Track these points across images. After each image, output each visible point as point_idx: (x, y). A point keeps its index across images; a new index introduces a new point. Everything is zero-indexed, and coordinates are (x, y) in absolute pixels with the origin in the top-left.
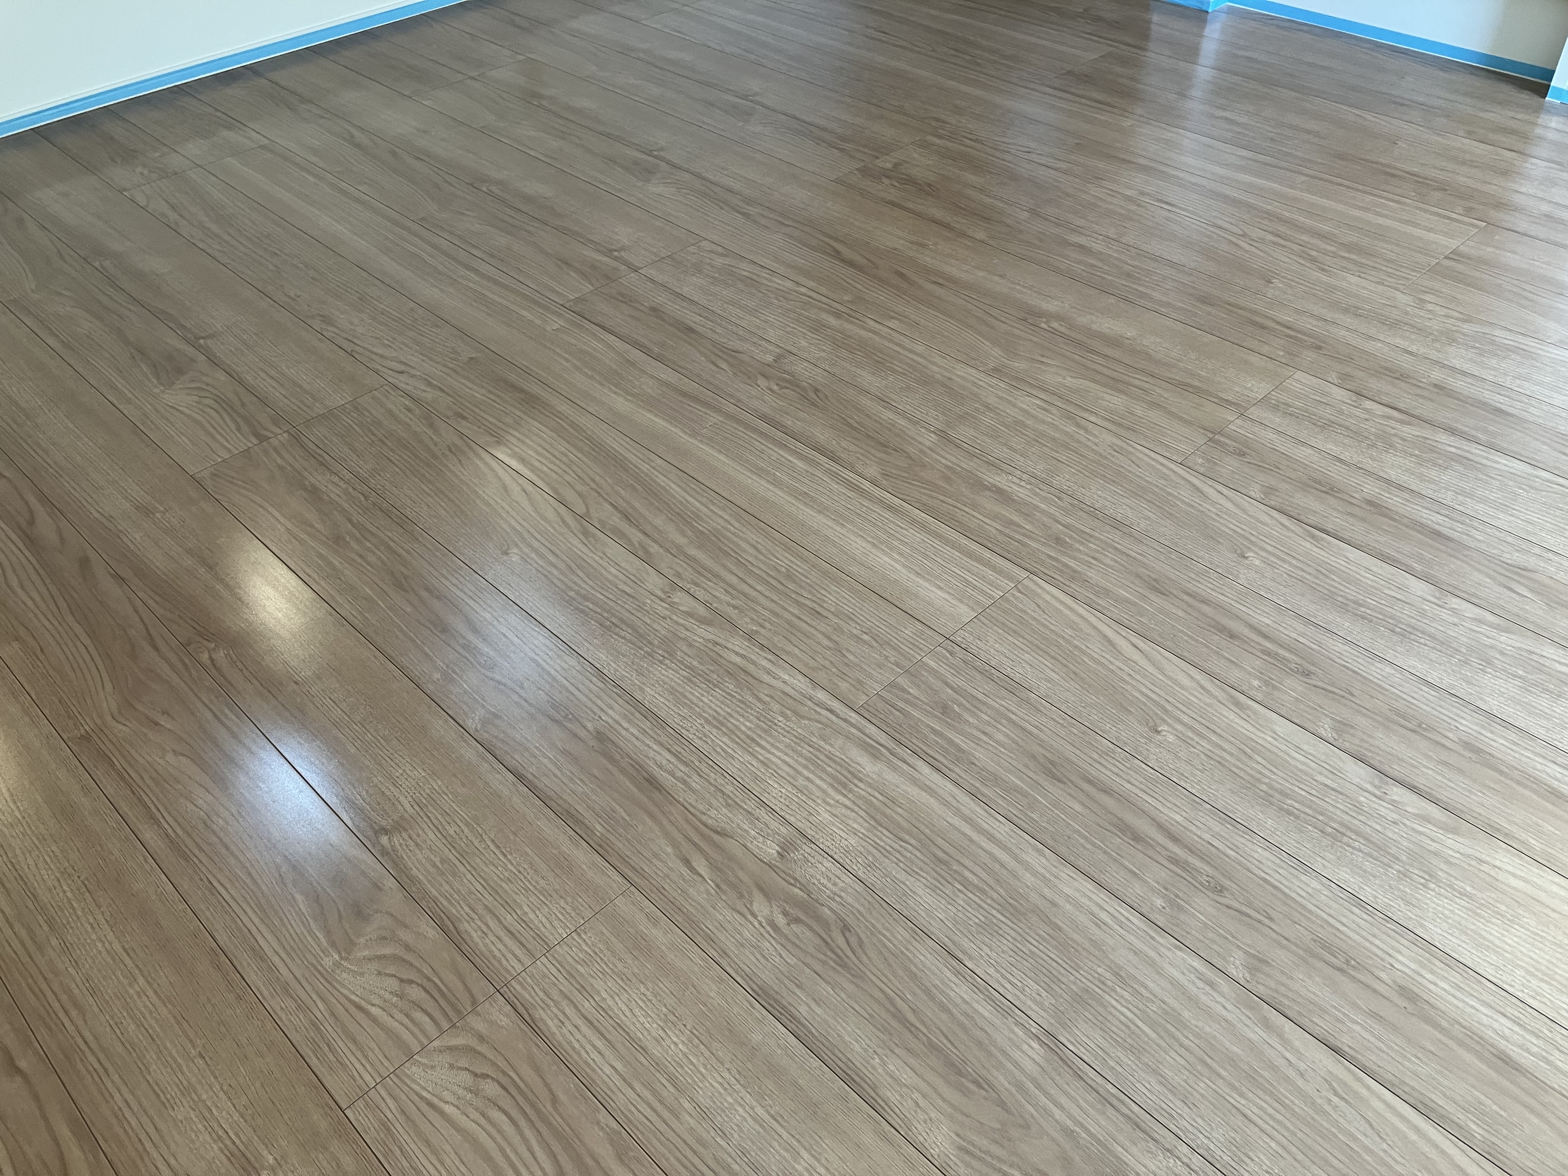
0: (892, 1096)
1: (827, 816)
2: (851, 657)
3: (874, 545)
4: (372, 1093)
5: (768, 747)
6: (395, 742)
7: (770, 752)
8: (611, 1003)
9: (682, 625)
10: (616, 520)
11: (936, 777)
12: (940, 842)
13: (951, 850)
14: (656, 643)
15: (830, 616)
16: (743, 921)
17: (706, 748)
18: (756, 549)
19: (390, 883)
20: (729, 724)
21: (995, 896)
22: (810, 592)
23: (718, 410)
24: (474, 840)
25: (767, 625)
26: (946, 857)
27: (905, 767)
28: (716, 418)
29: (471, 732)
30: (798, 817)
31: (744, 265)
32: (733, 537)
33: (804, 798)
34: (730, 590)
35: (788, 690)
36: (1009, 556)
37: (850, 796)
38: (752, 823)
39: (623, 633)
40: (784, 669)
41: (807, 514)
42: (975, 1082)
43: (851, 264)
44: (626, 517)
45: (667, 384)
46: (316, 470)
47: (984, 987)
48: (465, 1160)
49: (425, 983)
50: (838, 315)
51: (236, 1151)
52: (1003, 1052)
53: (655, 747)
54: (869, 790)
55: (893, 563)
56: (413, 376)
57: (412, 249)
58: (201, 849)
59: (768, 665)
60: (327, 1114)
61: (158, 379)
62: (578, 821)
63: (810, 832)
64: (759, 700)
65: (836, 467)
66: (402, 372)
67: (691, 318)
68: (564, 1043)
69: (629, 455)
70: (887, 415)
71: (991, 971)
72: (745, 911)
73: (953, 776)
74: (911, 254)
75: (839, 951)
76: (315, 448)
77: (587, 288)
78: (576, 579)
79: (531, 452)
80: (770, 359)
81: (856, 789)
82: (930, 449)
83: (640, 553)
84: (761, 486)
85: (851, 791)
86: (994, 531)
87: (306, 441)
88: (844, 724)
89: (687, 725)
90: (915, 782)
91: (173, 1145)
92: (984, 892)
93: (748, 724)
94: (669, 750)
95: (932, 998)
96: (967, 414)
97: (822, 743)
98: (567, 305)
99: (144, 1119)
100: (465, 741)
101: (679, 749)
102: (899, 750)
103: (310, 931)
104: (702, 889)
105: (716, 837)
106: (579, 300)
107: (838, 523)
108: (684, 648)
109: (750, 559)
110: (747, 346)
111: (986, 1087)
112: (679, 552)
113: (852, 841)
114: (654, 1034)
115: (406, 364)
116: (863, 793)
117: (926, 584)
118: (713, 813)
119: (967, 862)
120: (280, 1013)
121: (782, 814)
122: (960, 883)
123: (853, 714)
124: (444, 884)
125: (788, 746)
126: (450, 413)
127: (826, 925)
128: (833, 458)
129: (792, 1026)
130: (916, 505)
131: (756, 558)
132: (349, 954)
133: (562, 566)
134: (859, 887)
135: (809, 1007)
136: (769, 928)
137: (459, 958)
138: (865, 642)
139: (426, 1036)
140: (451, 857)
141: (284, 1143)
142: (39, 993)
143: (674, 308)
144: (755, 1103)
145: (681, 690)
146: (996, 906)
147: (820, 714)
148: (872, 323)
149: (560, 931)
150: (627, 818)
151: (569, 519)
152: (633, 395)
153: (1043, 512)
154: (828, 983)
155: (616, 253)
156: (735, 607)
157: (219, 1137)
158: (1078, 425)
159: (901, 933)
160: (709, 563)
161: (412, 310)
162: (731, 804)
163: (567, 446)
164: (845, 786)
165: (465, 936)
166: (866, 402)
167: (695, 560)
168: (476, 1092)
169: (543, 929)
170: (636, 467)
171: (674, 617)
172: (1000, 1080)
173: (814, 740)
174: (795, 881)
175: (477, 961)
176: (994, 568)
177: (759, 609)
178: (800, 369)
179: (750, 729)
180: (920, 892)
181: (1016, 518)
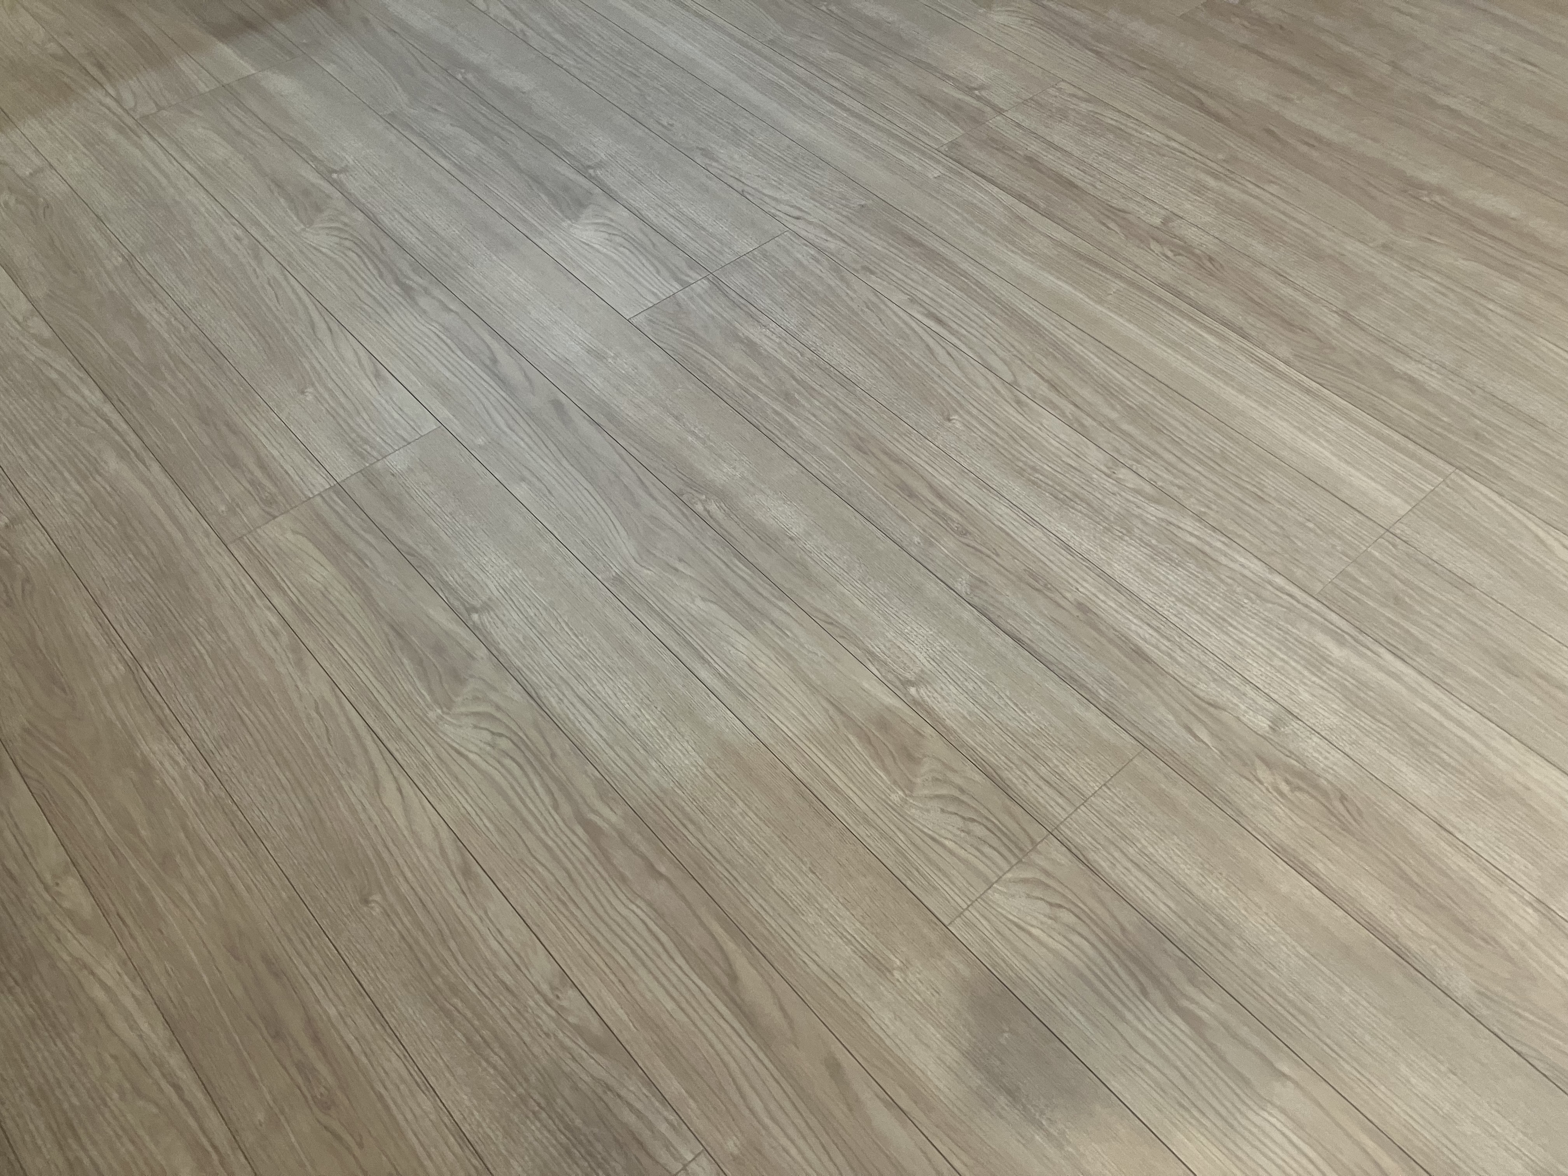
0: (1413, 946)
1: (1306, 695)
2: (1300, 544)
3: (1300, 429)
4: (967, 913)
5: (1240, 627)
6: (896, 600)
7: (1243, 633)
8: (1151, 850)
9: (1133, 503)
10: (1044, 389)
11: (1399, 665)
12: (1413, 725)
13: (1425, 734)
14: (1112, 519)
15: (1273, 502)
16: (1252, 786)
17: (1183, 625)
18: (1187, 427)
19: (929, 730)
20: (1198, 603)
21: (1473, 778)
22: (1248, 475)
23: (1119, 276)
24: (992, 696)
25: (1214, 507)
26: (1423, 741)
27: (1369, 653)
28: (1120, 285)
29: (963, 596)
30: (1280, 694)
31: (1109, 113)
32: (1161, 413)
33: (1283, 678)
34: (1170, 468)
35: (1246, 572)
36: (1431, 448)
37: (1324, 678)
38: (1239, 698)
39: (1079, 508)
40: (1239, 552)
41: (1229, 393)
42: (1484, 939)
43: (1218, 118)
44: (1053, 386)
45: (1062, 245)
46: (746, 322)
47: (1475, 857)
48: (1061, 974)
49: (984, 821)
50: (1215, 176)
51: (866, 953)
52: (1502, 914)
53: (1135, 621)
54: (1341, 673)
55: (1321, 450)
56: (810, 223)
57: (770, 76)
58: (755, 690)
59: (1223, 548)
60: (934, 929)
61: (562, 212)
62: (1082, 686)
63: (1296, 711)
64: (1222, 581)
65: (1246, 345)
66: (798, 218)
67: (1069, 171)
68: (1121, 883)
69: (1041, 321)
70: (1287, 291)
71: (1480, 844)
72: (1251, 777)
73: (1414, 664)
74: (1276, 108)
75: (1341, 818)
76: (737, 297)
77: (957, 132)
78: (1021, 449)
79: (945, 313)
80: (1157, 221)
81: (1328, 672)
82: (1335, 329)
83: (1076, 426)
84: (1176, 360)
85: (1324, 673)
86: (1414, 422)
87: (728, 289)
88: (1306, 610)
89: (1161, 602)
90: (1380, 668)
91: (812, 946)
92: (1462, 774)
93: (1217, 604)
94: (1149, 625)
95: (1433, 865)
96: (1364, 293)
97: (1290, 627)
98: (942, 149)
99: (780, 921)
100: (960, 604)
101: (1159, 625)
102: (1361, 637)
103: (871, 769)
104: (1208, 755)
105: (1211, 709)
106: (954, 145)
107: (1261, 404)
108: (1140, 526)
109: (1183, 438)
110: (1132, 206)
111: (1492, 943)
112: (1112, 427)
113: (1335, 720)
114: (1196, 879)
115: (800, 210)
116: (1335, 676)
117: (1358, 474)
118: (1202, 686)
119: (1442, 746)
120: (867, 839)
121: (1266, 691)
122: (1439, 764)
123: (1312, 600)
124: (977, 735)
125: (1257, 627)
126: (858, 267)
127: (1325, 794)
128: (1245, 336)
129: (1313, 880)
130: (1334, 390)
131: (1189, 436)
132: (911, 791)
133: (1004, 435)
134: (1349, 763)
135: (1324, 864)
136: (1275, 794)
137: (1009, 802)
138: (1311, 530)
139: (1000, 869)
140: (976, 710)
141: (904, 949)
142: (655, 808)
143: (1049, 159)
144: (1296, 944)
145: (1146, 567)
146: (1476, 787)
147: (1281, 598)
148: (1250, 186)
149: (1092, 784)
150: (1126, 686)
151: (998, 385)
152: (1030, 255)
153: (1458, 404)
154: (1337, 845)
155: (977, 92)
156: (1180, 487)
157: (849, 941)
158: (1477, 312)
159: (1395, 806)
160: (1144, 439)
161: (789, 147)
162: (1219, 681)
163: (979, 308)
164: (1319, 670)
165: (1008, 782)
166: (1262, 275)
167: (1130, 436)
168: (1055, 919)
169: (1075, 781)
170: (1051, 334)
171: (1123, 494)
172: (1505, 939)
173: (1282, 623)
174: (1291, 754)
175: (1024, 805)
176: (1420, 461)
177: (1202, 490)
178: (1191, 234)
179: (1218, 608)
180: (1404, 769)
181: (1432, 410)
